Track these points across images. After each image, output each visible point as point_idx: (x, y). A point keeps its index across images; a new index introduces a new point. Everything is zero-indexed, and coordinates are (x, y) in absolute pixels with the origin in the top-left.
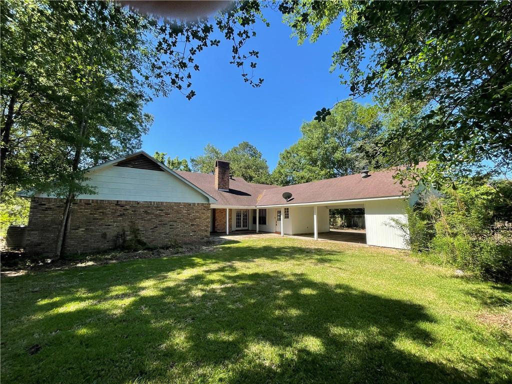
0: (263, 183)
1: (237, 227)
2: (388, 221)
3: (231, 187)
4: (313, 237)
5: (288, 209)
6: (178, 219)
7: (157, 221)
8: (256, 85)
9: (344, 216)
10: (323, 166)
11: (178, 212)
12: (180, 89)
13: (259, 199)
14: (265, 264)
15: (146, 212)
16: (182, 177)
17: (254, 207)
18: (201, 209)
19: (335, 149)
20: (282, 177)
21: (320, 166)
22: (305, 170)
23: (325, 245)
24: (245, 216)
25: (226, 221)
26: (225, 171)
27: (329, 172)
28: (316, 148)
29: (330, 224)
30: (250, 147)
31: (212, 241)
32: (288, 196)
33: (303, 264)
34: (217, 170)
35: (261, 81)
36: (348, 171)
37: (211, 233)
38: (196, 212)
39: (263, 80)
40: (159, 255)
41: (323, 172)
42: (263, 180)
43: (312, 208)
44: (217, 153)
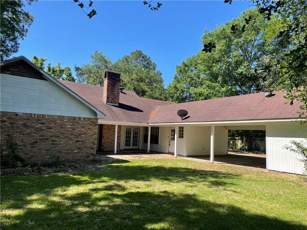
0: (157, 99)
1: (126, 146)
2: (290, 145)
3: (121, 101)
4: (209, 159)
5: (183, 128)
6: (61, 134)
7: (37, 136)
8: (154, 8)
9: (245, 138)
10: (225, 82)
11: (62, 126)
12: (81, 7)
13: (152, 115)
14: (155, 184)
15: (25, 125)
16: (67, 88)
17: (145, 125)
18: (88, 124)
19: (238, 64)
20: (178, 93)
21: (221, 82)
22: (204, 86)
23: (221, 168)
24: (136, 134)
25: (114, 139)
26: (115, 84)
27: (231, 89)
28: (218, 61)
29: (229, 146)
30: (143, 57)
31: (98, 160)
32: (183, 114)
33: (196, 186)
34: (106, 82)
35: (159, 5)
36: (252, 89)
37: (97, 151)
38: (82, 127)
39: (161, 4)
40: (39, 172)
41: (224, 89)
42: (157, 95)
43: (209, 128)
44: (106, 62)
